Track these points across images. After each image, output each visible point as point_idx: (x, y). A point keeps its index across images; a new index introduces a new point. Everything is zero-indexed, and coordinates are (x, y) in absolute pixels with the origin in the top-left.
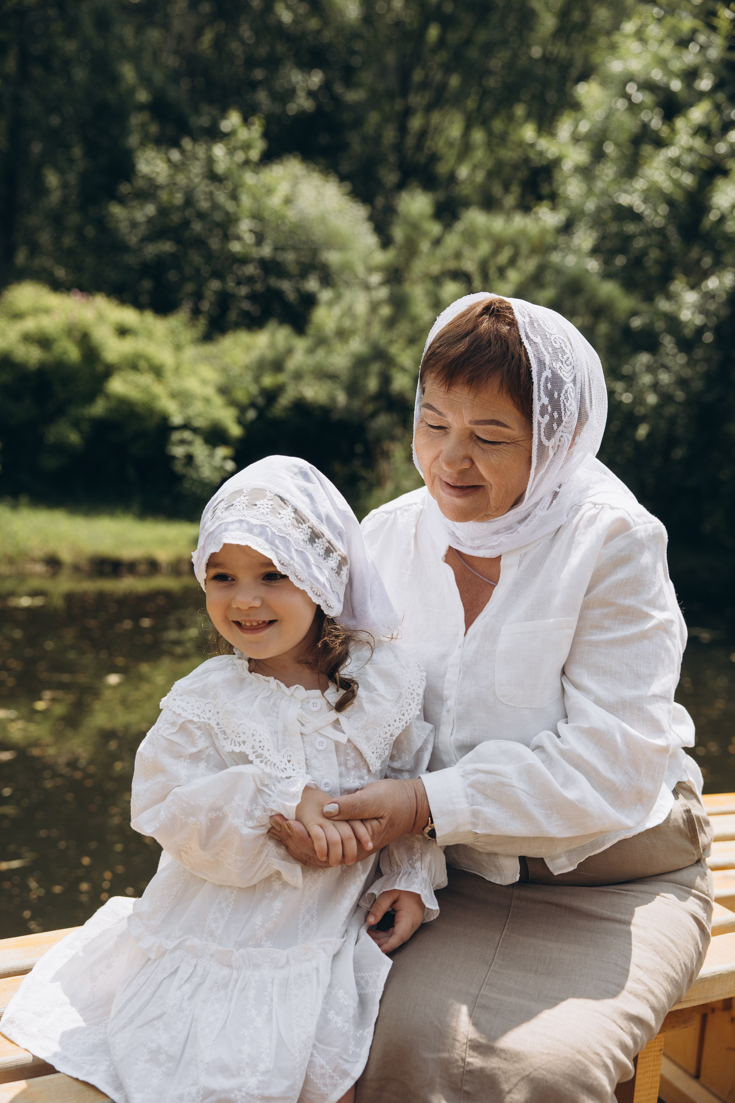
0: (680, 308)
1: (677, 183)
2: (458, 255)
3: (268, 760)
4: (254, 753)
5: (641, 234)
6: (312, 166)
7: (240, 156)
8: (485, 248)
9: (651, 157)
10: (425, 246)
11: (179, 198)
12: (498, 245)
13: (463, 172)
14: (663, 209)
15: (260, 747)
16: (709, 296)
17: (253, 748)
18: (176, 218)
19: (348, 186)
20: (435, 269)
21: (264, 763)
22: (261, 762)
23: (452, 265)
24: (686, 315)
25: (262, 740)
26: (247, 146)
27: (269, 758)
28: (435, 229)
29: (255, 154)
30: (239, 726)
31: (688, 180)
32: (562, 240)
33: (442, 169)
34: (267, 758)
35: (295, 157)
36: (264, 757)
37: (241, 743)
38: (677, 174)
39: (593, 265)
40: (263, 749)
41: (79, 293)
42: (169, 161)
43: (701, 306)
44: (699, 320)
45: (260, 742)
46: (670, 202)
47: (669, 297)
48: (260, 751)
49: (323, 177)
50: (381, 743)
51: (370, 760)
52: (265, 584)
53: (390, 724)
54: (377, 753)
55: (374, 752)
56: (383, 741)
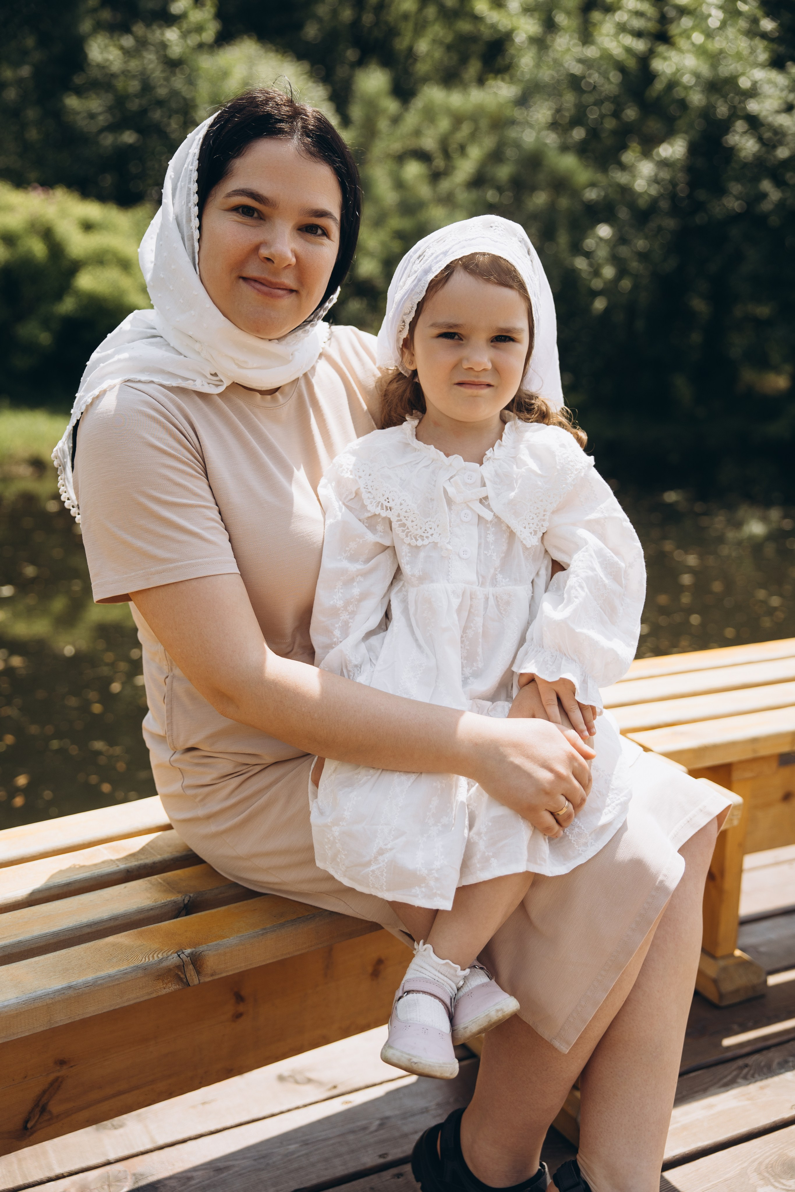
0: (634, 177)
1: (628, 50)
2: (417, 133)
3: (409, 531)
4: (398, 521)
5: (595, 104)
6: (270, 46)
7: (193, 40)
8: (444, 124)
9: (601, 23)
10: (383, 125)
11: (134, 86)
12: (458, 120)
13: (422, 46)
14: (615, 77)
16: (664, 163)
17: (399, 516)
18: (134, 105)
19: (306, 66)
20: (397, 146)
21: (405, 533)
22: (403, 531)
23: (412, 143)
24: (640, 185)
25: (408, 511)
26: (199, 29)
27: (411, 529)
28: (392, 106)
29: (209, 35)
30: (390, 492)
31: (640, 46)
32: (518, 113)
33: (401, 44)
34: (409, 529)
35: (250, 37)
36: (406, 527)
37: (389, 508)
38: (629, 40)
39: (551, 139)
40: (407, 520)
41: (40, 188)
42: (122, 48)
43: (656, 175)
44: (654, 191)
45: (406, 512)
46: (621, 68)
47: (623, 167)
48: (404, 521)
49: (279, 57)
50: (533, 519)
51: (521, 535)
52: (494, 347)
53: (542, 500)
54: (530, 528)
55: (526, 527)
56: (535, 516)
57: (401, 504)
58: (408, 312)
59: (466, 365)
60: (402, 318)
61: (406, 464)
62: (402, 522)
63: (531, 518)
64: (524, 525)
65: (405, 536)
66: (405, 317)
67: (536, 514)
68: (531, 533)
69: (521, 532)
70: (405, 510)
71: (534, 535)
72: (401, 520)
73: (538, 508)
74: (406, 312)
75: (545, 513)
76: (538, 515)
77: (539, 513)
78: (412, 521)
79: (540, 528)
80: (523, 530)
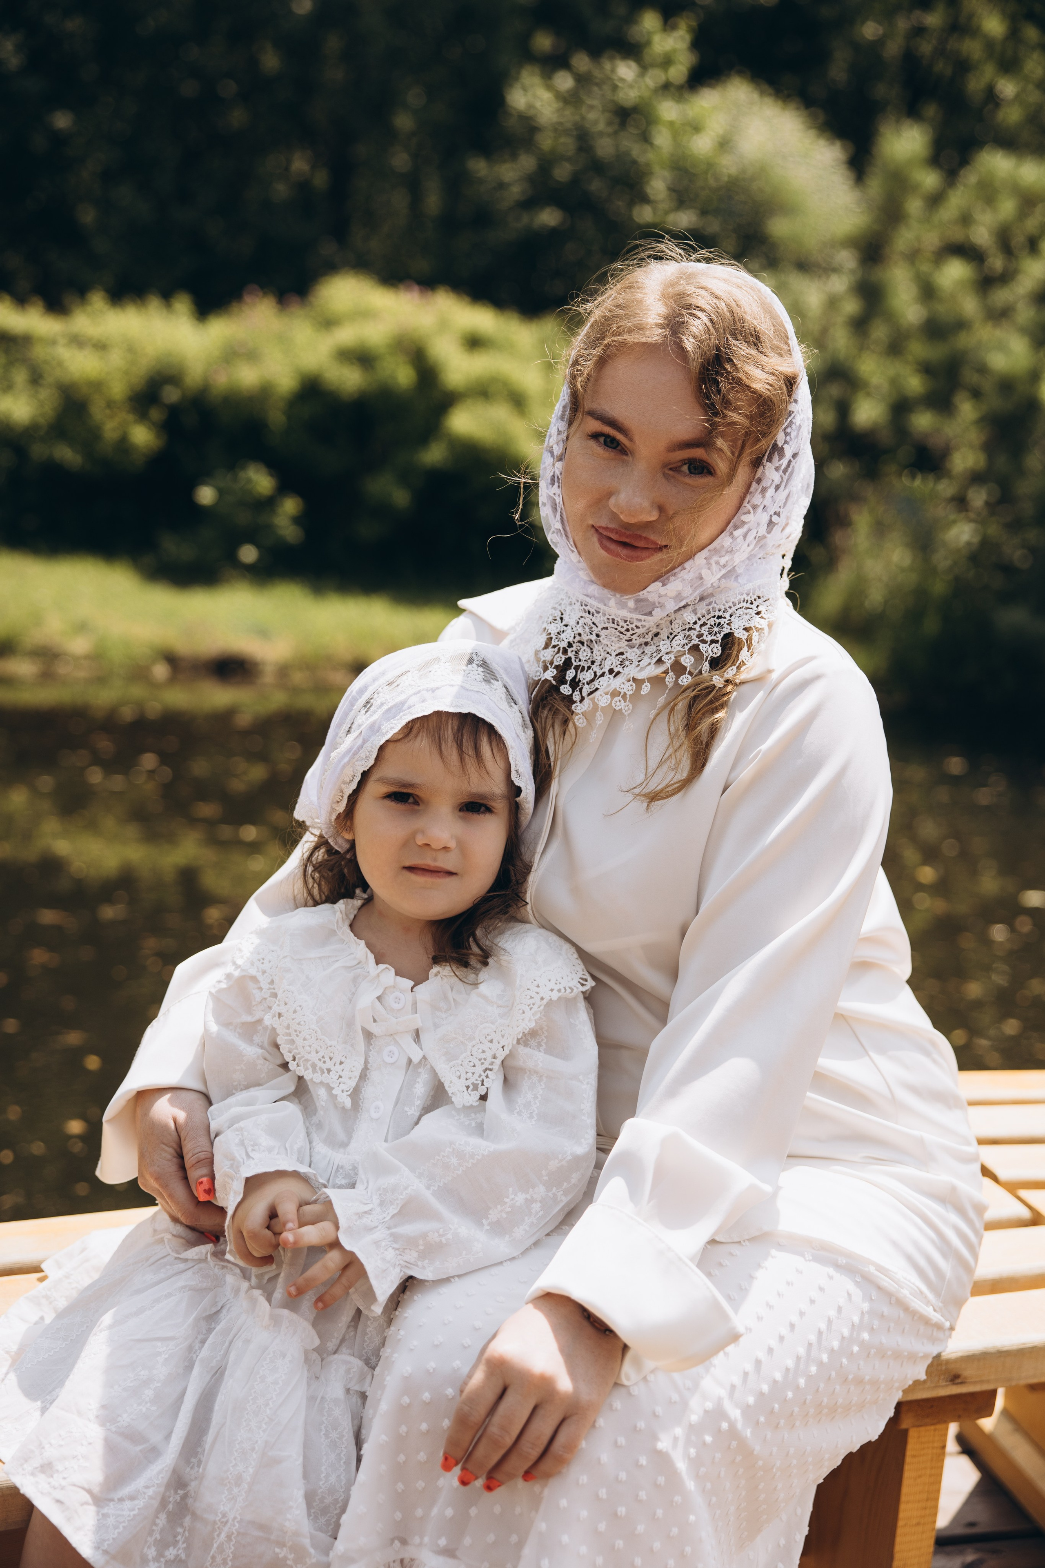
2: (966, 219)
6: (765, 87)
7: (655, 79)
8: (1007, 207)
10: (914, 206)
11: (566, 145)
12: (1028, 202)
13: (1007, 88)
15: (296, 1031)
17: (288, 1027)
18: (561, 174)
19: (816, 117)
20: (931, 238)
23: (957, 235)
25: (302, 1023)
26: (667, 62)
28: (930, 180)
29: (679, 72)
33: (975, 85)
35: (740, 73)
40: (297, 1036)
41: (416, 288)
42: (555, 90)
45: (299, 1024)
48: (294, 1037)
49: (780, 103)
50: (474, 1066)
51: (449, 1087)
52: (463, 819)
53: (492, 1040)
54: (467, 1079)
55: (462, 1077)
56: (478, 1063)
57: (295, 1012)
58: (348, 781)
59: (420, 840)
60: (340, 786)
61: (320, 958)
62: (290, 1038)
63: (472, 1064)
64: (458, 1074)
65: (292, 1059)
66: (343, 786)
67: (480, 1060)
68: (468, 1087)
69: (451, 1082)
70: (298, 1022)
71: (472, 1090)
72: (290, 1035)
73: (484, 1052)
74: (345, 779)
75: (494, 1060)
76: (483, 1061)
77: (485, 1059)
78: (305, 1039)
79: (483, 1081)
80: (455, 1080)
